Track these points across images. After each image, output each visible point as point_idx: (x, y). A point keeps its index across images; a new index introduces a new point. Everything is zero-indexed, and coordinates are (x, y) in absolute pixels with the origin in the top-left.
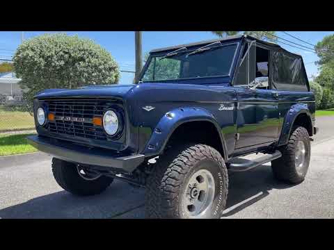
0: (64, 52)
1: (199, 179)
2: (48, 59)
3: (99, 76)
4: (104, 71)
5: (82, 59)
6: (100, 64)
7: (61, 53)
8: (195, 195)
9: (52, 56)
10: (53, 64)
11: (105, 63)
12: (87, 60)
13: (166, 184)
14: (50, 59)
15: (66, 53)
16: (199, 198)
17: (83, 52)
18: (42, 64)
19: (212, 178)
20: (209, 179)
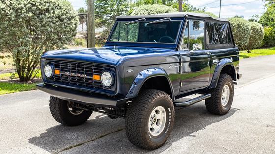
0: (31, 4)
1: (157, 112)
2: (17, 11)
3: (61, 25)
4: (65, 20)
5: (47, 10)
6: (63, 14)
7: (30, 5)
8: (155, 122)
9: (22, 8)
10: (22, 15)
11: (67, 12)
12: (52, 11)
13: (139, 115)
14: (20, 11)
15: (34, 5)
16: (156, 124)
17: (49, 5)
18: (13, 15)
19: (165, 111)
20: (163, 112)
